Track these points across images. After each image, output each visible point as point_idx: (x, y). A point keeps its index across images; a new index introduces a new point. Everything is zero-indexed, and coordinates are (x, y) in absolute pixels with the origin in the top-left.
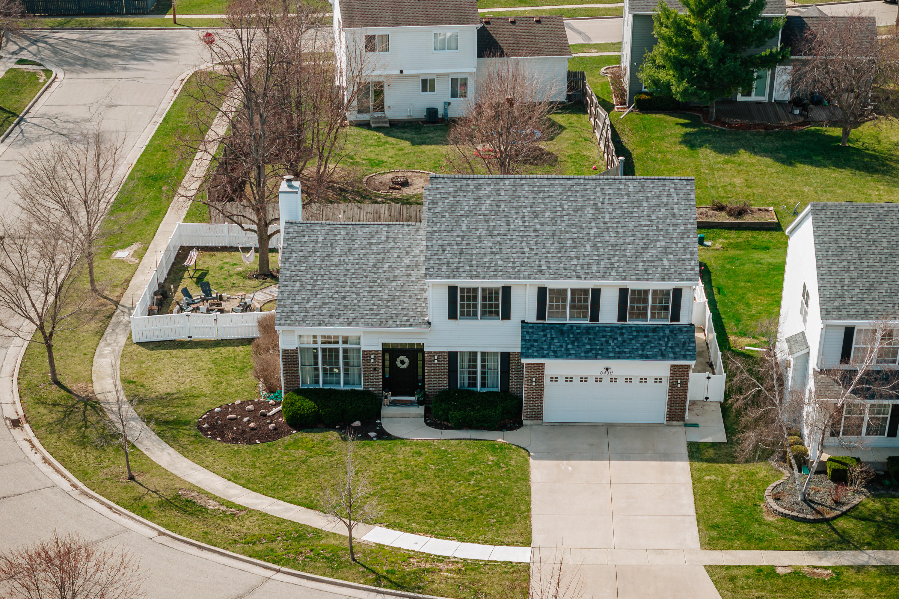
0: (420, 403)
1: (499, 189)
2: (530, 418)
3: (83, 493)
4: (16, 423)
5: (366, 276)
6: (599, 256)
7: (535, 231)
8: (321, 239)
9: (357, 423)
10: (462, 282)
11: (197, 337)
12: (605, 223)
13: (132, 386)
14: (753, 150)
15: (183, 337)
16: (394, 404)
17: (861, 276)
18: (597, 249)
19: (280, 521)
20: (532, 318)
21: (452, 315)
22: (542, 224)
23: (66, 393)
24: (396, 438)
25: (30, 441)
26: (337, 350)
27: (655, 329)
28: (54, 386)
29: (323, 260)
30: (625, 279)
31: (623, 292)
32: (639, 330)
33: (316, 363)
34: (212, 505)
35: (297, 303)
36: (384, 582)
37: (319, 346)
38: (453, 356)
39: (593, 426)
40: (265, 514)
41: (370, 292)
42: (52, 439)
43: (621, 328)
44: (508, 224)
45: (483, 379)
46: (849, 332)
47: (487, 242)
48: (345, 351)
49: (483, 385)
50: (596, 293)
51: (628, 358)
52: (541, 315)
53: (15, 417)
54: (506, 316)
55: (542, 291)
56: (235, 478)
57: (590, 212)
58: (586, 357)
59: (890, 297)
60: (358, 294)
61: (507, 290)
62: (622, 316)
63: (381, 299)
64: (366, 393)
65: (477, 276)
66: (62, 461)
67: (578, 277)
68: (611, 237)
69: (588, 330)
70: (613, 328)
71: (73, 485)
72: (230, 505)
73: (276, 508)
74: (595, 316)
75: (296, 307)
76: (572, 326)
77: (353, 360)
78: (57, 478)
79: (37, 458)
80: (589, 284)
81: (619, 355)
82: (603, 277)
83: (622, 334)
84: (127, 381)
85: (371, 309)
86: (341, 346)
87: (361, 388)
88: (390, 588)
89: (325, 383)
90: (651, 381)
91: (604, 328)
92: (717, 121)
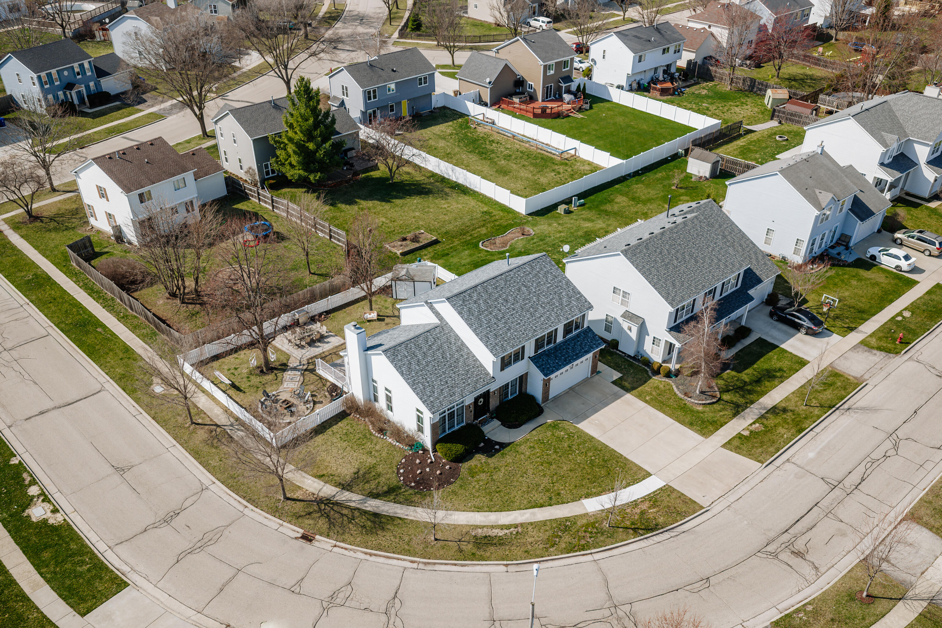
0: (492, 418)
1: (479, 293)
2: (545, 402)
3: (425, 564)
4: (307, 538)
5: (445, 365)
6: (548, 311)
9: (483, 445)
11: (309, 428)
12: (535, 292)
13: (326, 478)
15: (303, 432)
17: (666, 280)
20: (533, 354)
21: (502, 369)
22: (513, 304)
23: (302, 503)
24: (509, 444)
25: (335, 546)
26: (454, 412)
27: (577, 336)
28: (288, 502)
29: (418, 365)
30: (565, 320)
31: (566, 325)
32: (573, 339)
33: (445, 422)
34: (498, 533)
35: (430, 396)
38: (501, 388)
39: (567, 393)
40: (531, 523)
41: (454, 373)
42: (346, 536)
45: (512, 391)
46: (677, 309)
47: (501, 325)
49: (512, 395)
50: (556, 331)
51: (582, 356)
52: (536, 350)
53: (299, 535)
54: (522, 358)
55: (537, 340)
56: (479, 509)
58: (567, 364)
60: (451, 377)
61: (523, 348)
62: (565, 336)
63: (463, 375)
64: (468, 425)
65: (512, 348)
66: (381, 550)
67: (550, 327)
69: (555, 348)
70: (562, 344)
71: (412, 562)
72: (506, 527)
73: (527, 516)
74: (556, 341)
75: (432, 399)
76: (548, 350)
77: (461, 412)
79: (360, 556)
80: (555, 328)
81: (577, 357)
82: (558, 323)
83: (569, 344)
84: (318, 477)
85: (464, 383)
86: (456, 409)
87: (465, 423)
88: (647, 533)
89: (449, 430)
90: (585, 361)
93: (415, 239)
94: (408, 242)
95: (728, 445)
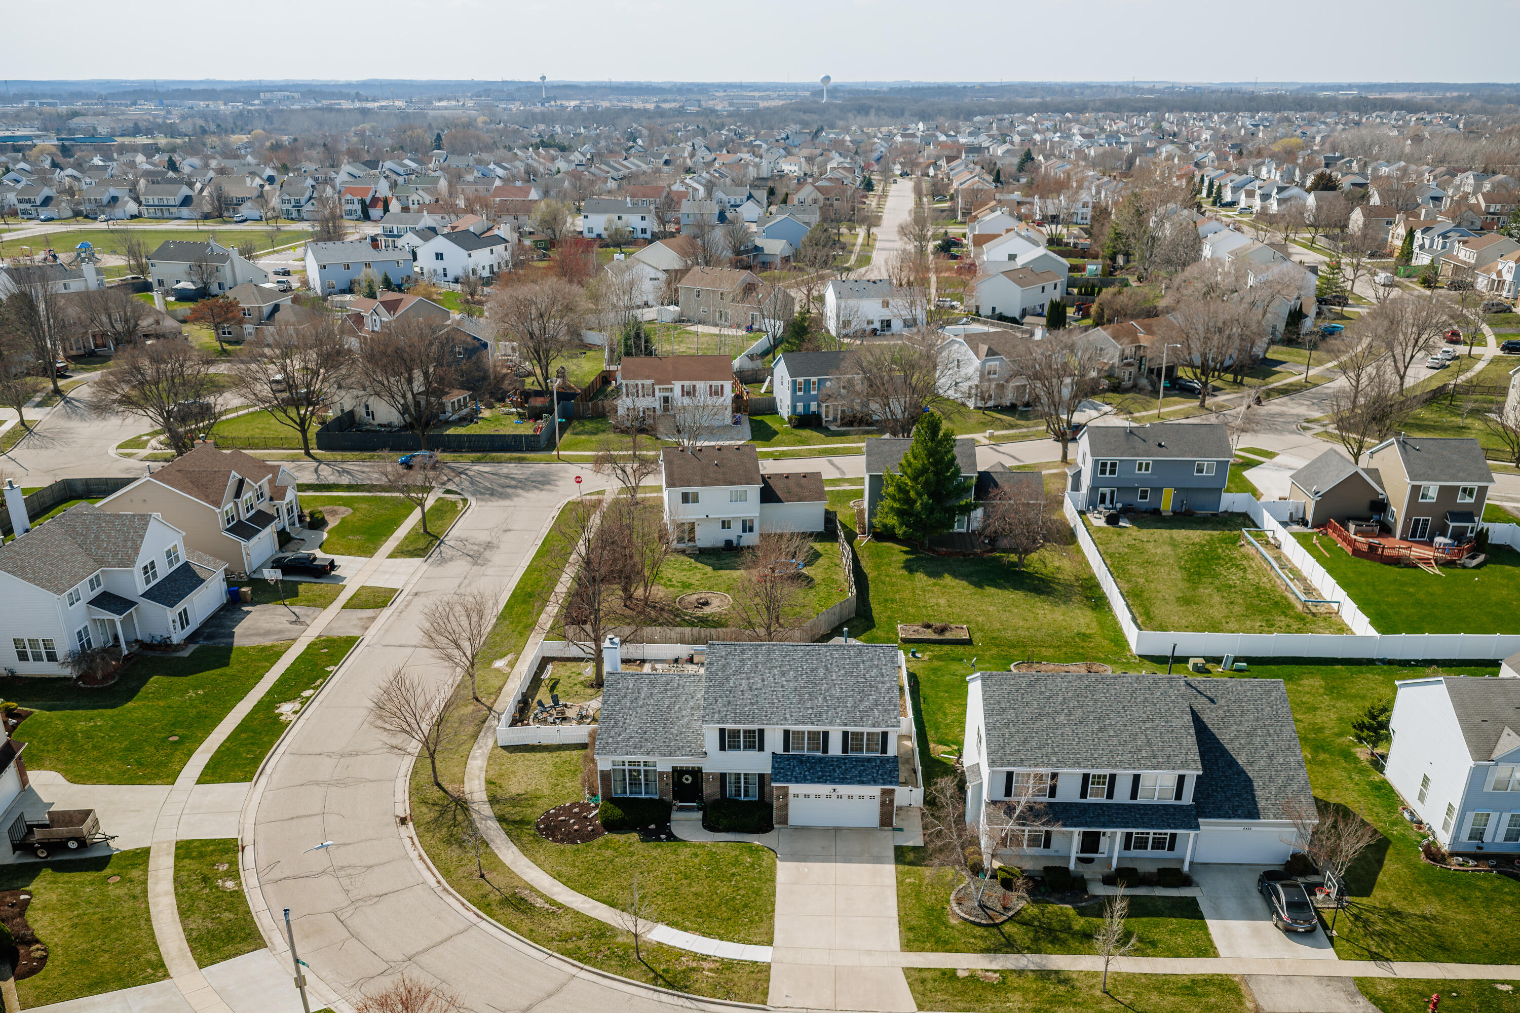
0: (699, 809)
1: (757, 654)
2: (779, 823)
3: (445, 889)
4: (403, 821)
5: (662, 716)
6: (828, 706)
7: (782, 686)
8: (631, 686)
9: (653, 826)
10: (729, 726)
11: (545, 742)
12: (833, 681)
13: (492, 787)
14: (955, 575)
15: (535, 743)
16: (681, 809)
17: (1018, 732)
18: (827, 701)
19: (589, 919)
20: (780, 750)
21: (722, 748)
22: (787, 682)
23: (442, 793)
24: (680, 840)
25: (411, 838)
26: (639, 771)
27: (869, 760)
28: (436, 787)
29: (632, 702)
30: (846, 725)
31: (845, 734)
32: (858, 760)
33: (624, 780)
34: (539, 903)
35: (611, 736)
36: (660, 981)
37: (627, 767)
38: (723, 776)
39: (825, 830)
40: (578, 913)
41: (664, 727)
42: (428, 836)
43: (844, 759)
44: (763, 681)
45: (746, 791)
46: (1010, 775)
47: (748, 695)
48: (646, 771)
49: (746, 795)
50: (826, 734)
51: (849, 783)
52: (786, 748)
53: (403, 815)
54: (761, 749)
55: (787, 733)
56: (558, 876)
57: (822, 671)
58: (819, 782)
59: (1039, 748)
60: (655, 729)
61: (761, 732)
62: (845, 750)
63: (672, 733)
64: (661, 801)
65: (740, 722)
66: (432, 859)
67: (812, 723)
68: (837, 692)
69: (820, 759)
70: (838, 759)
71: (439, 882)
72: (553, 902)
73: (587, 906)
74: (825, 750)
75: (610, 740)
76: (809, 757)
77: (651, 778)
78: (427, 874)
79: (414, 855)
80: (821, 728)
81: (843, 781)
82: (831, 723)
83: (844, 764)
84: (489, 782)
85: (664, 743)
86: (642, 768)
87: (657, 797)
88: (663, 987)
89: (631, 793)
90: (867, 798)
91: (832, 758)
92: (929, 549)
93: (943, 630)
94: (930, 630)
95: (907, 971)
